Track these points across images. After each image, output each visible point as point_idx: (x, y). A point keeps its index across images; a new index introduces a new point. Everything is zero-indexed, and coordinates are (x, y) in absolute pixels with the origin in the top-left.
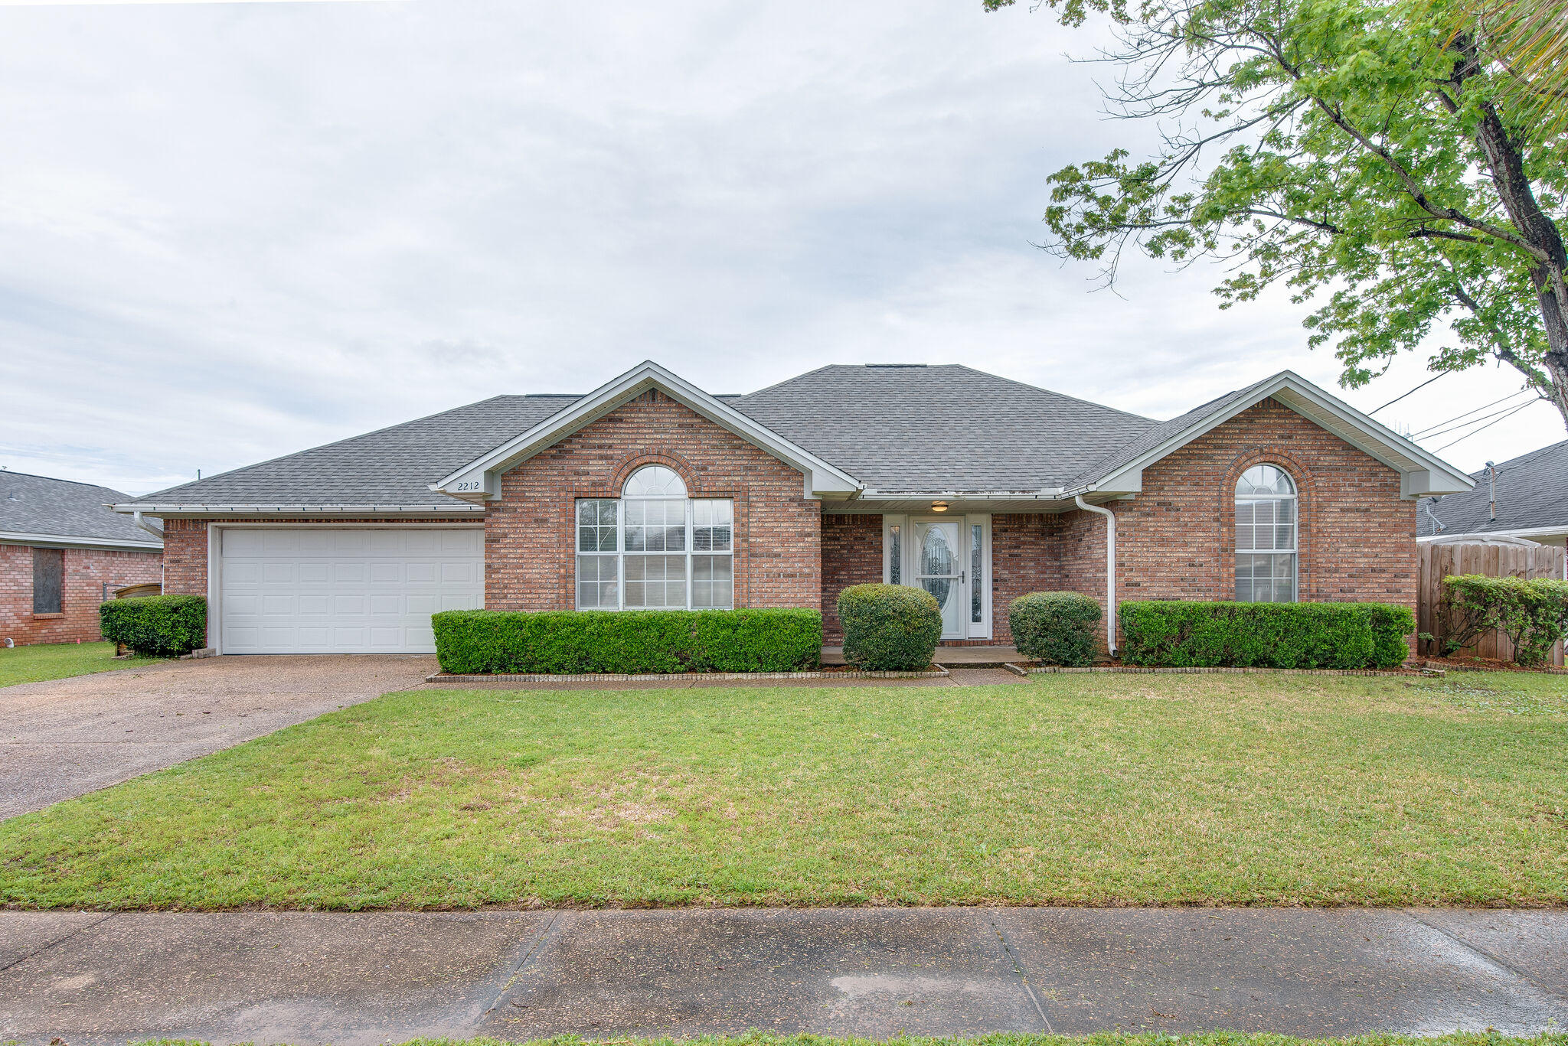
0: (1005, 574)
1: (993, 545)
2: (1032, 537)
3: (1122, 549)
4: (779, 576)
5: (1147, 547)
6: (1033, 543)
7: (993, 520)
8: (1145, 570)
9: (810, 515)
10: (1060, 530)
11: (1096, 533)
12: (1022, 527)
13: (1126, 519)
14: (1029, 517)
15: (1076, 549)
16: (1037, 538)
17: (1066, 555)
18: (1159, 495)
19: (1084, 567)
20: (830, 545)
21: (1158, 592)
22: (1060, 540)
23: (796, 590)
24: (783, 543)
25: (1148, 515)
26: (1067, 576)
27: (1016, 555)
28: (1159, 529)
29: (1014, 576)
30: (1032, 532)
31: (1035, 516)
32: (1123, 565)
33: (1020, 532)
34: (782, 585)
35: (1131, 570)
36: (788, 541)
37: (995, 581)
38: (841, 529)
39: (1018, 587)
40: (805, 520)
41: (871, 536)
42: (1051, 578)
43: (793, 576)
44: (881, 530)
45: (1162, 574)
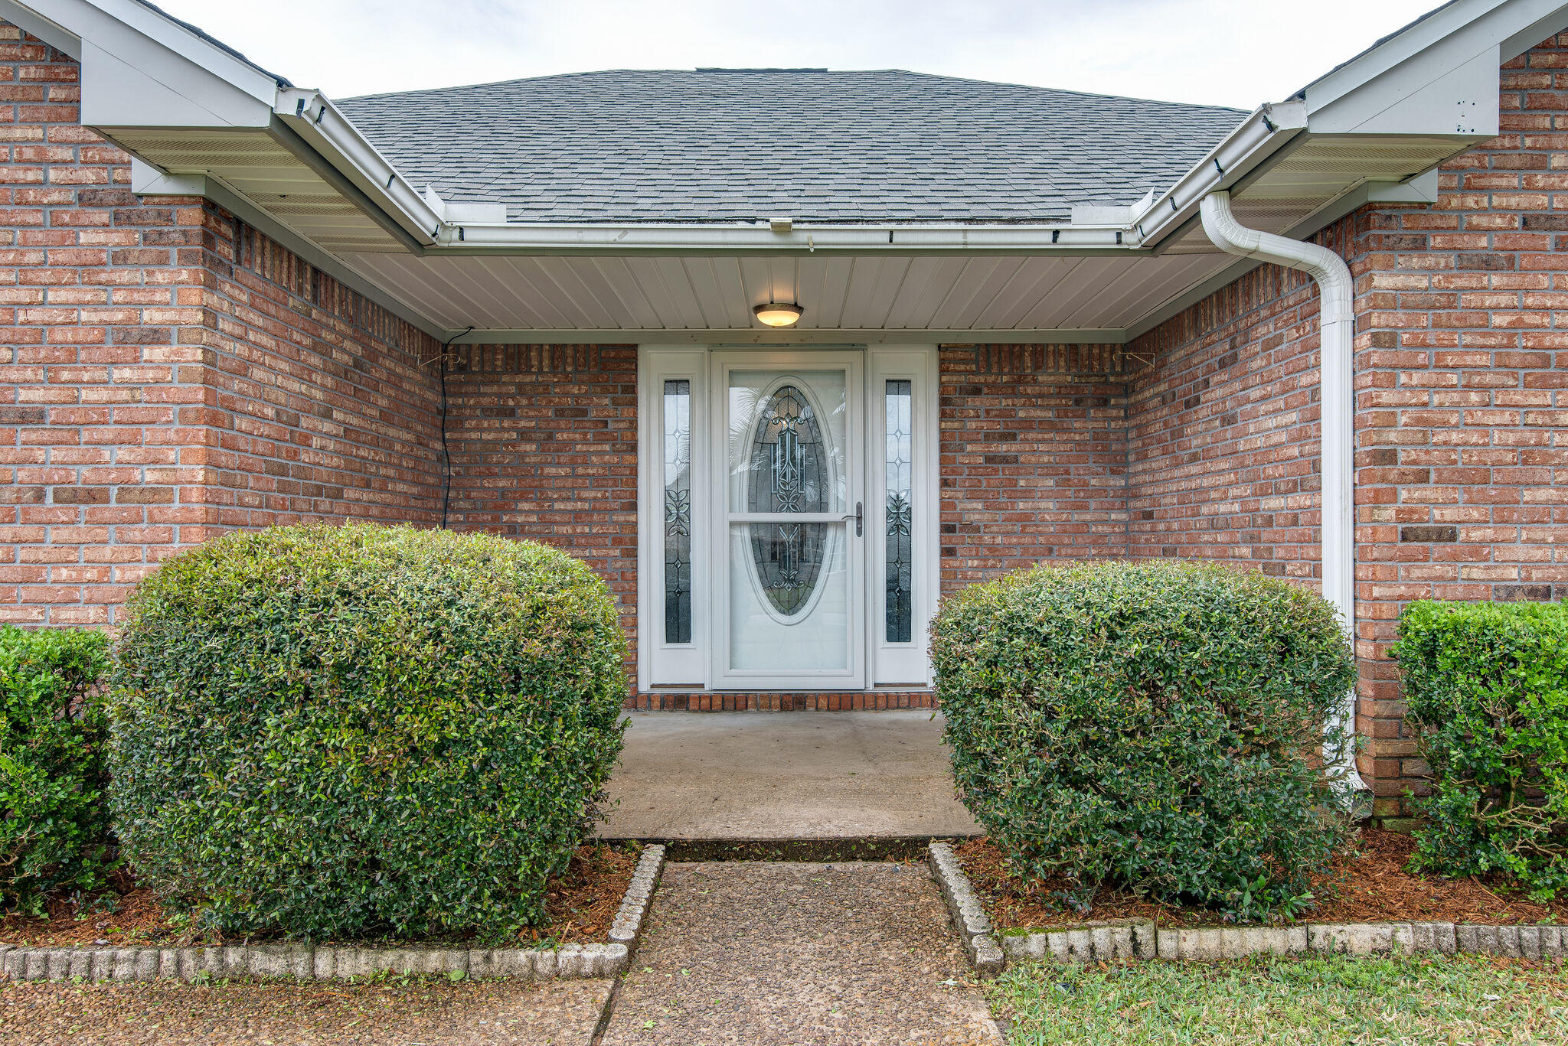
0: (974, 511)
1: (942, 432)
2: (1048, 408)
3: (1387, 397)
4: (40, 497)
5: (1483, 388)
6: (1051, 426)
7: (942, 361)
8: (1472, 478)
9: (162, 261)
10: (1128, 390)
11: (1257, 363)
12: (1020, 381)
13: (1400, 281)
14: (1040, 352)
15: (1177, 434)
16: (1062, 412)
17: (1143, 457)
18: (1529, 188)
19: (1206, 482)
20: (489, 429)
21: (1528, 564)
22: (1126, 418)
23: (107, 552)
24: (50, 365)
25: (1488, 265)
26: (1148, 516)
27: (1005, 460)
28: (1530, 318)
29: (1000, 516)
30: (1050, 396)
31: (1057, 353)
32: (1387, 457)
33: (1014, 394)
34: (52, 534)
35: (1423, 478)
36: (72, 359)
37: (947, 529)
38: (520, 386)
39: (1010, 546)
40: (140, 276)
41: (601, 404)
42: (1104, 522)
43: (93, 496)
44: (631, 389)
45: (1542, 494)
